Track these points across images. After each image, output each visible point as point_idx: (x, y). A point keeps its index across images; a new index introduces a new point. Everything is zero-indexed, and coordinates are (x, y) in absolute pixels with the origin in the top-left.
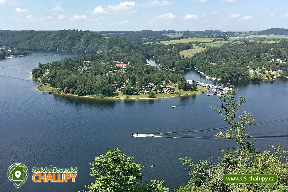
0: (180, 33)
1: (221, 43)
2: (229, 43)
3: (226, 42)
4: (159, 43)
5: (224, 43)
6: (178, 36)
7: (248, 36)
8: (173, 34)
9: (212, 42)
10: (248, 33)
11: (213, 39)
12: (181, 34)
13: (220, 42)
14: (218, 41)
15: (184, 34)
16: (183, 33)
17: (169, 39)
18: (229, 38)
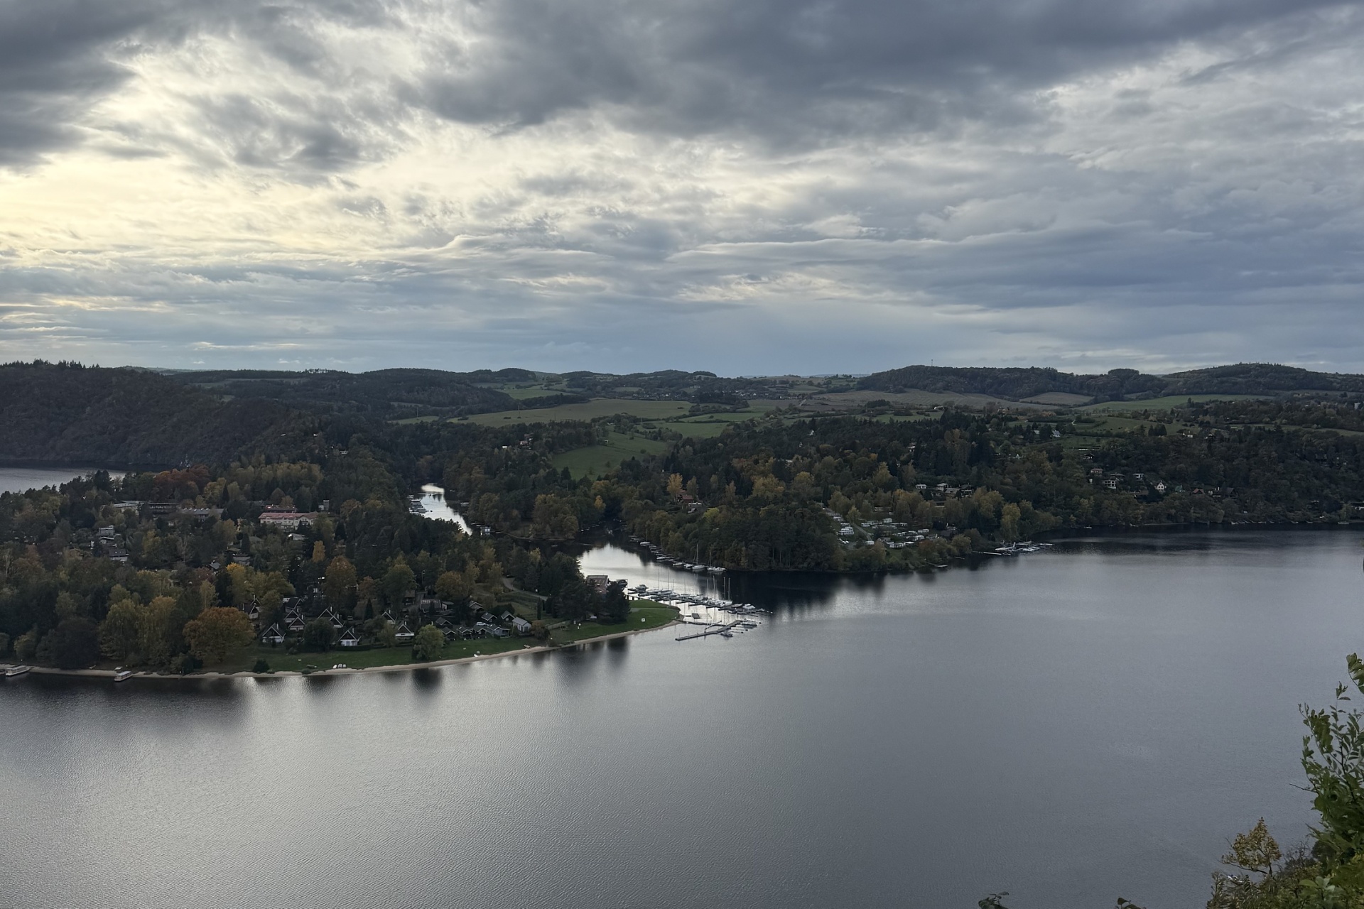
0: (551, 380)
1: (719, 421)
2: (752, 420)
3: (739, 418)
4: (465, 422)
5: (732, 423)
6: (545, 394)
7: (821, 396)
8: (522, 384)
9: (685, 416)
10: (819, 385)
11: (687, 405)
12: (556, 387)
13: (717, 416)
14: (710, 415)
15: (569, 386)
16: (565, 382)
17: (507, 404)
18: (749, 402)
